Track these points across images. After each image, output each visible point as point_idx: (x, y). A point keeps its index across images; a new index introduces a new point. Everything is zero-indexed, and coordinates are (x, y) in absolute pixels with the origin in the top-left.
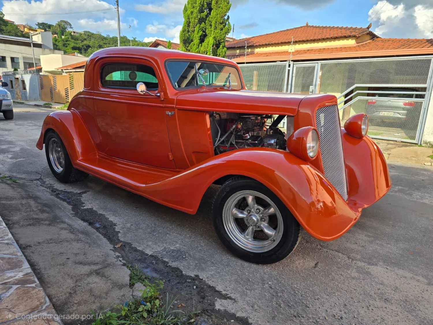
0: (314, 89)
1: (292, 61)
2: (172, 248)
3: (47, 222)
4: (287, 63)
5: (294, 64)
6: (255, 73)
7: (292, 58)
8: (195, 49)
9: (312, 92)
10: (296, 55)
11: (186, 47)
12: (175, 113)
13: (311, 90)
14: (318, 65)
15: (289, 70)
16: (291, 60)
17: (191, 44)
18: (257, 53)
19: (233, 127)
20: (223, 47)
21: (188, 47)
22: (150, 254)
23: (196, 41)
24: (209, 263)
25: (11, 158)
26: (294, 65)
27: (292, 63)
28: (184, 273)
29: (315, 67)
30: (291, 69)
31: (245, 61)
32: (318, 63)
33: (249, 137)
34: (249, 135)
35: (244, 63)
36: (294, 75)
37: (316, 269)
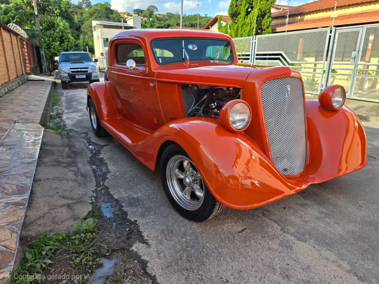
0: (357, 55)
1: (334, 26)
2: (134, 196)
3: (65, 165)
4: (328, 30)
5: (336, 30)
6: (301, 40)
7: (334, 23)
8: (241, 21)
9: (355, 58)
10: (344, 19)
12: (155, 84)
13: (353, 56)
14: (362, 30)
15: (330, 37)
16: (333, 25)
17: (238, 17)
18: (306, 20)
19: (205, 97)
20: (268, 17)
21: (235, 20)
22: (116, 198)
23: (243, 13)
24: (152, 212)
25: (79, 116)
26: (337, 30)
27: (333, 29)
28: (128, 217)
29: (359, 31)
30: (332, 35)
31: (286, 30)
32: (363, 27)
33: (214, 107)
34: (215, 105)
35: (285, 32)
36: (336, 41)
37: (240, 234)
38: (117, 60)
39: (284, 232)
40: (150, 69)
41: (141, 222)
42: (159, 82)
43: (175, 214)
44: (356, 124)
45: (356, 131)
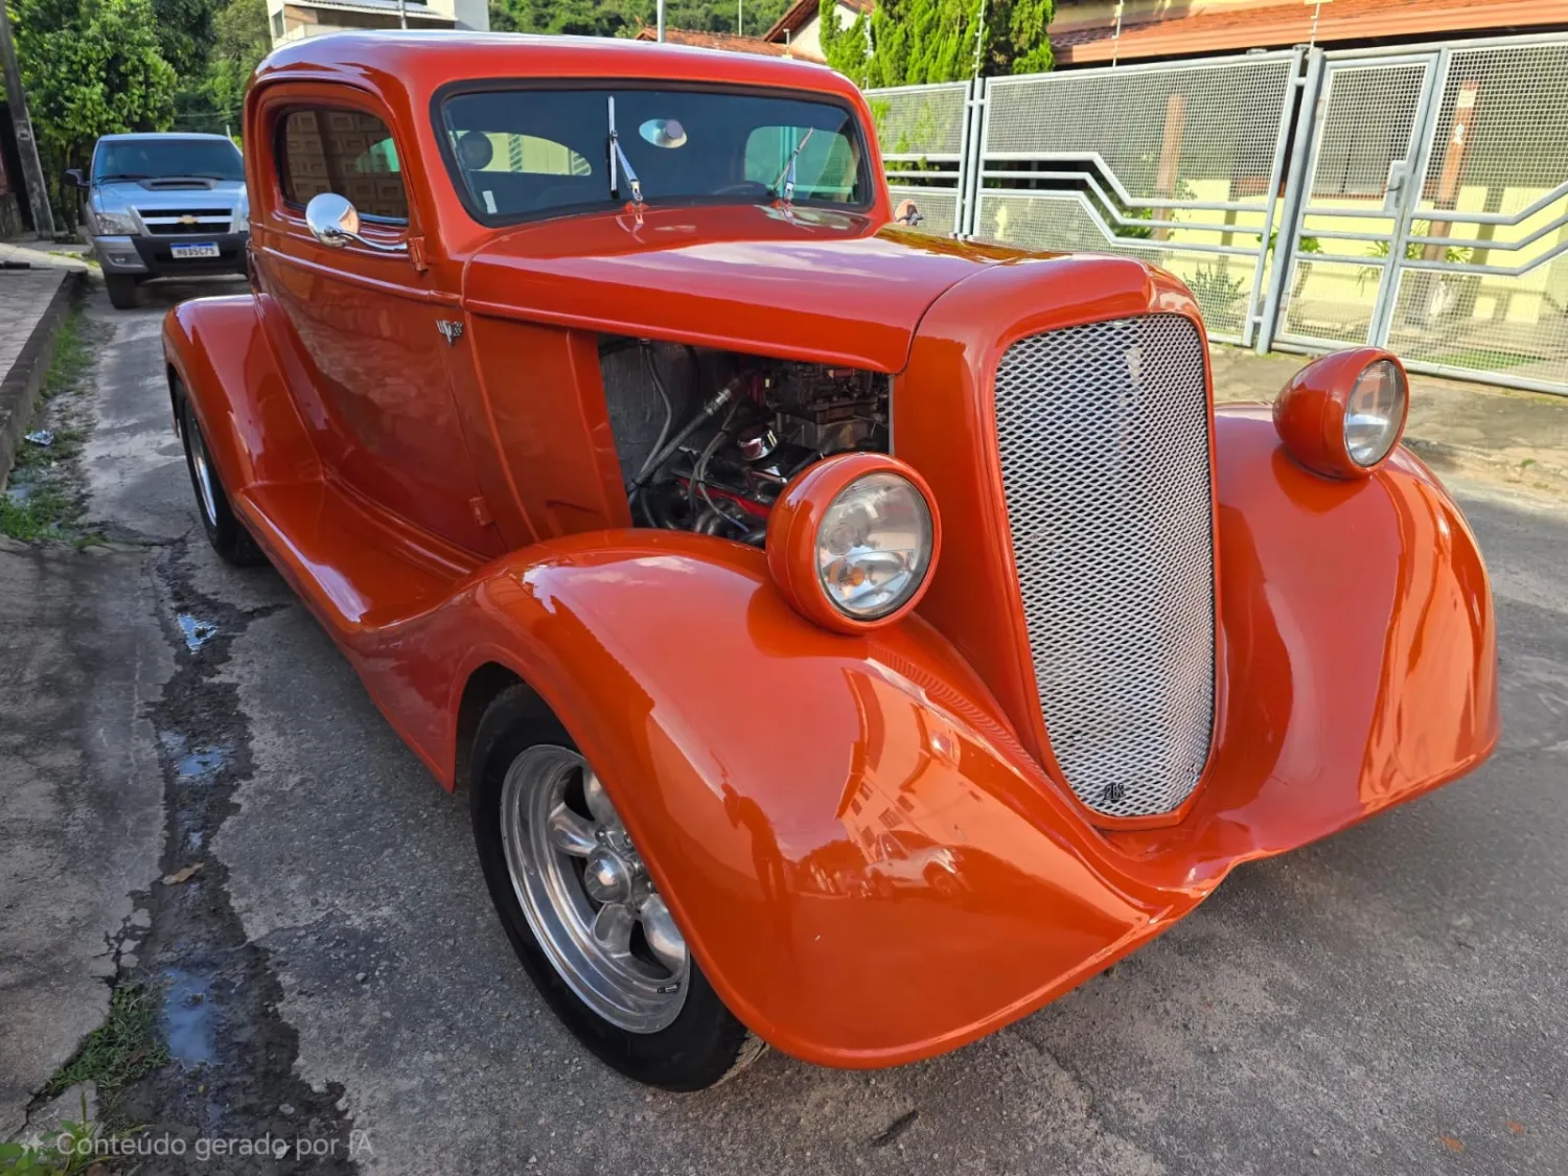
0: (1408, 173)
1: (1318, 44)
2: (357, 922)
4: (1294, 56)
5: (1324, 60)
6: (1175, 102)
7: (1318, 30)
8: (919, 10)
9: (1399, 189)
10: (1358, 15)
11: (889, 7)
12: (464, 328)
13: (1393, 178)
14: (1436, 61)
15: (1300, 90)
16: (1313, 39)
18: (1197, 16)
19: (718, 400)
21: (894, 4)
22: (252, 937)
24: (434, 1028)
26: (1328, 64)
27: (1315, 55)
28: (300, 1061)
29: (1420, 71)
30: (1309, 83)
31: (1113, 55)
32: (1439, 51)
33: (765, 452)
34: (767, 443)
35: (1108, 63)
36: (1323, 110)
37: (882, 1151)
38: (283, 192)
39: (1107, 1127)
40: (432, 245)
41: (363, 1094)
42: (482, 316)
43: (553, 1030)
44: (1444, 528)
45: (1445, 559)
